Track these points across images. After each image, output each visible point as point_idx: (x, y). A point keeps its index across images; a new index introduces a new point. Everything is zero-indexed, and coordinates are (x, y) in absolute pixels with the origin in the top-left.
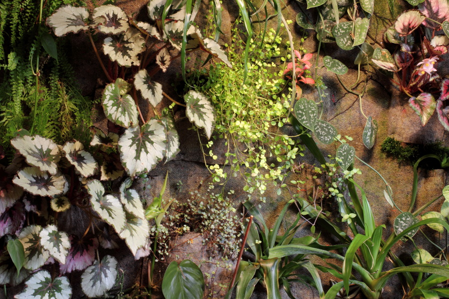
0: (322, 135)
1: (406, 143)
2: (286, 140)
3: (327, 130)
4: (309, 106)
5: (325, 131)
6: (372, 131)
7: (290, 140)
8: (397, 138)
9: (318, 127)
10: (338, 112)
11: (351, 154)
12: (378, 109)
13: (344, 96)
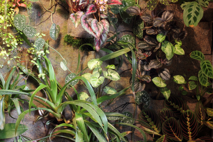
0: (28, 33)
1: (77, 37)
2: (10, 36)
3: (31, 31)
4: (22, 18)
5: (29, 31)
6: (56, 31)
7: (12, 35)
8: (72, 35)
9: (26, 29)
10: (41, 21)
11: (42, 43)
12: (62, 20)
13: (45, 13)
